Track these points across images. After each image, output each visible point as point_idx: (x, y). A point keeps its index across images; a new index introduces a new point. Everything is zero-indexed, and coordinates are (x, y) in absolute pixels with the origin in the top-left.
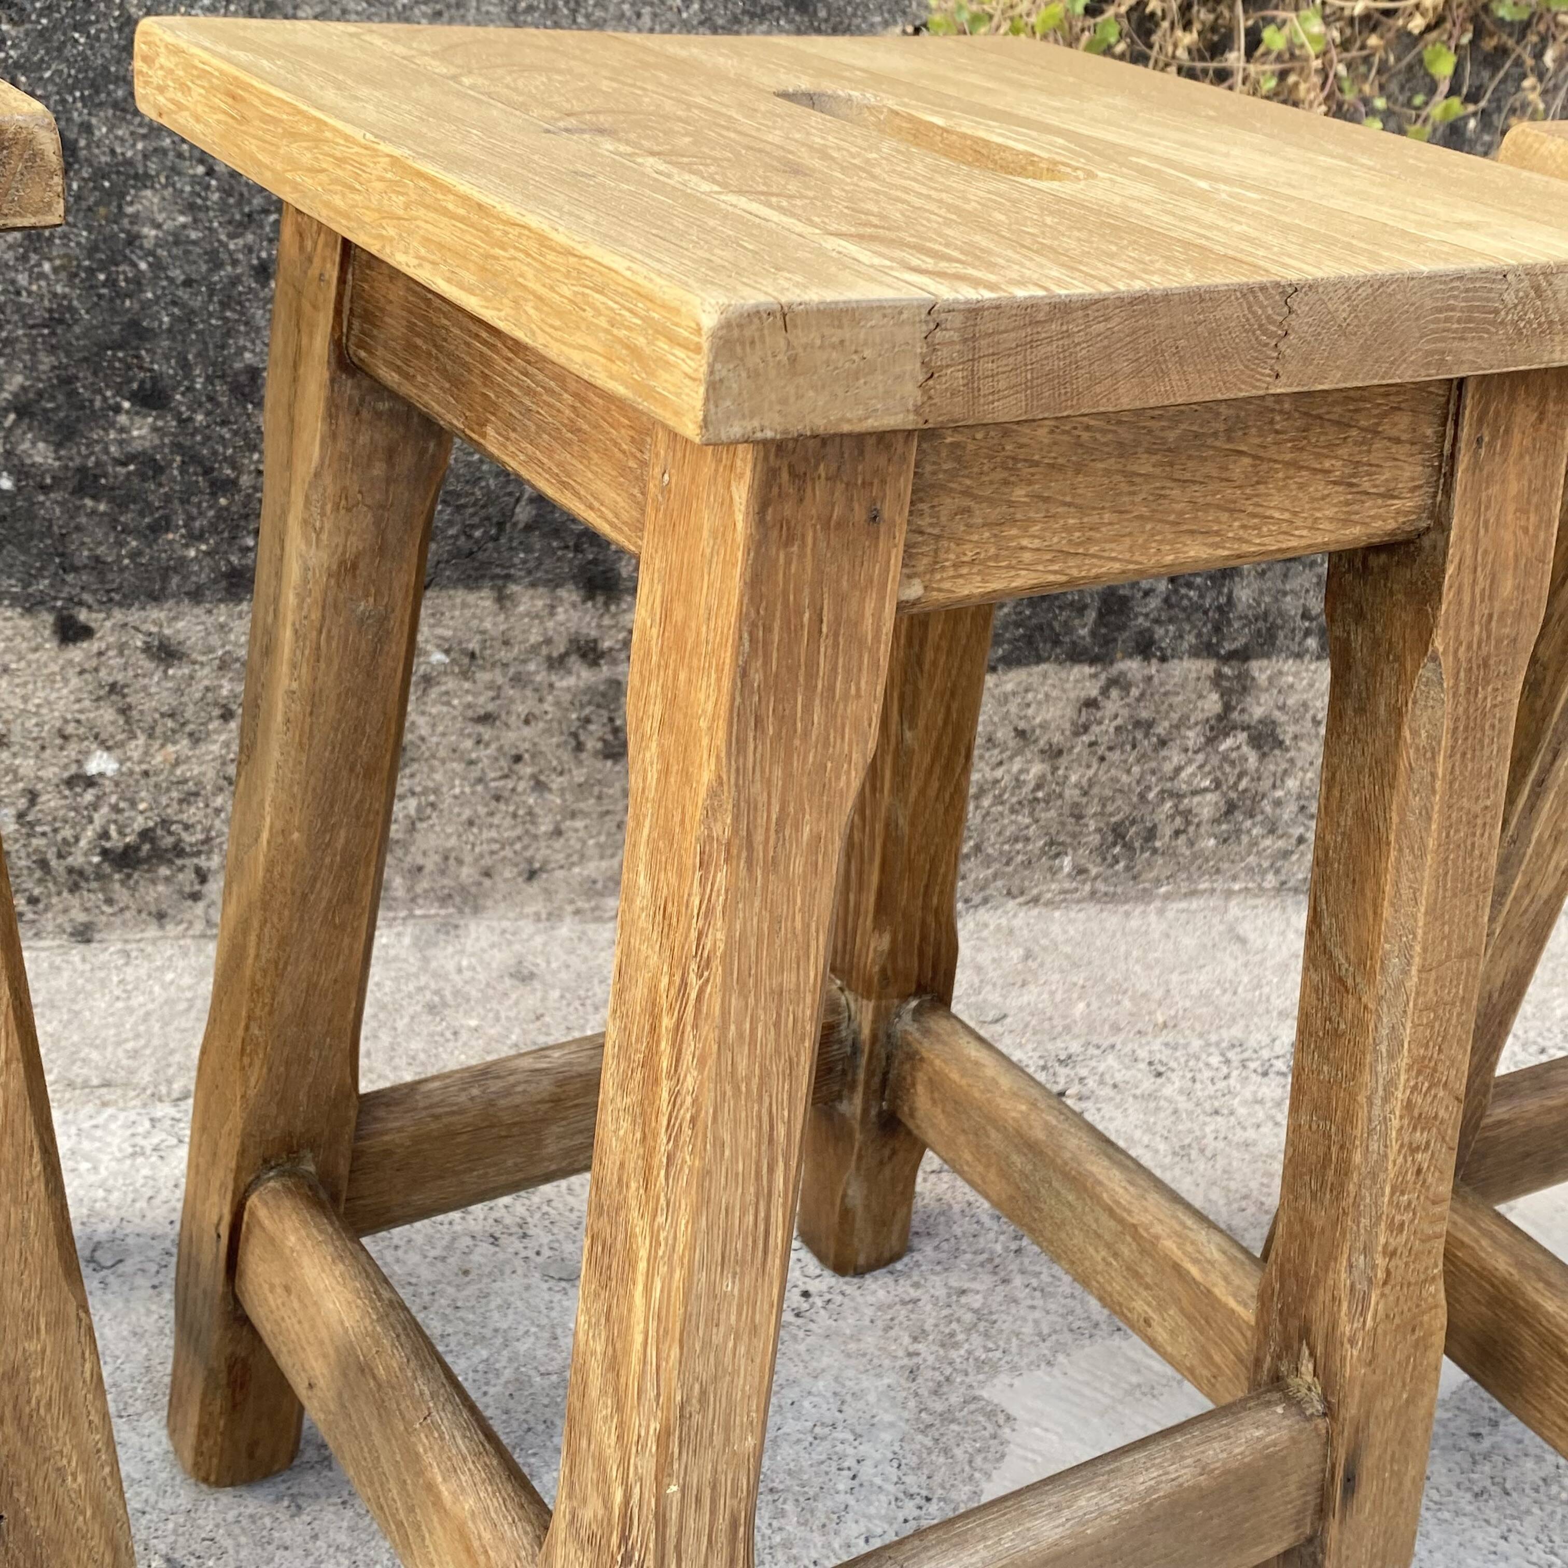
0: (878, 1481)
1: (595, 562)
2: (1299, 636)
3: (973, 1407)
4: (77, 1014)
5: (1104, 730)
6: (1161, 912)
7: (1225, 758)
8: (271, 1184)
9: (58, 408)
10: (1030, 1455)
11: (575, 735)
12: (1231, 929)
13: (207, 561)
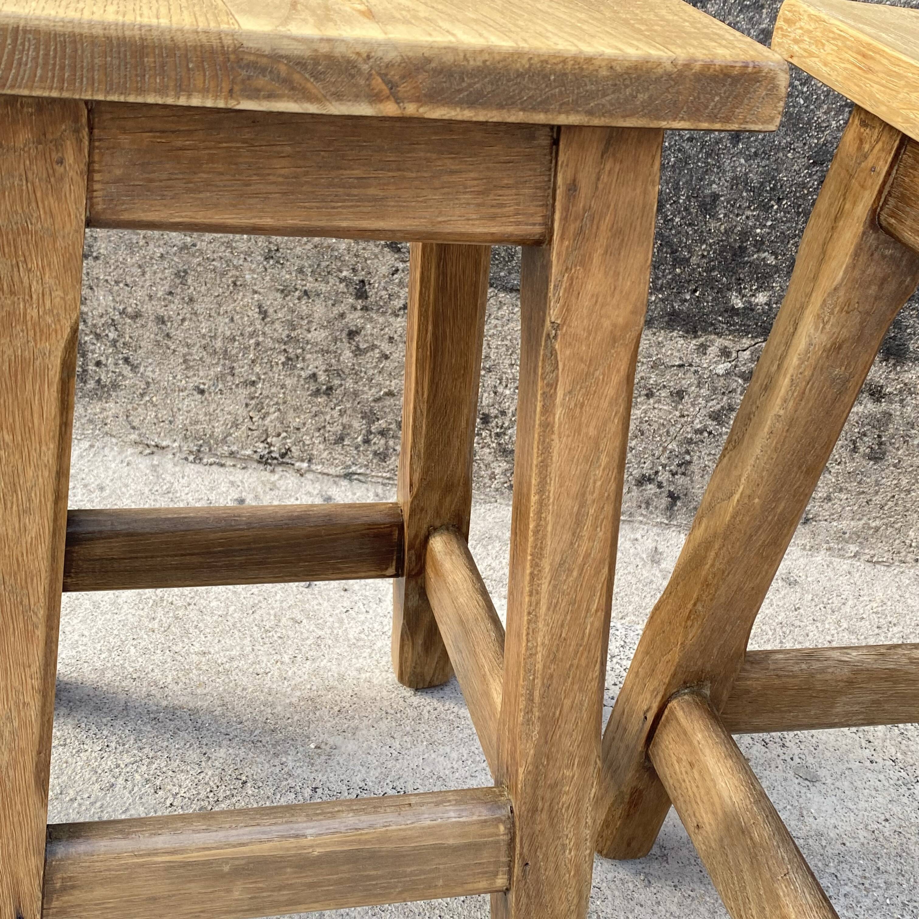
1: (894, 338)
8: (686, 697)
11: (854, 442)
13: (660, 305)
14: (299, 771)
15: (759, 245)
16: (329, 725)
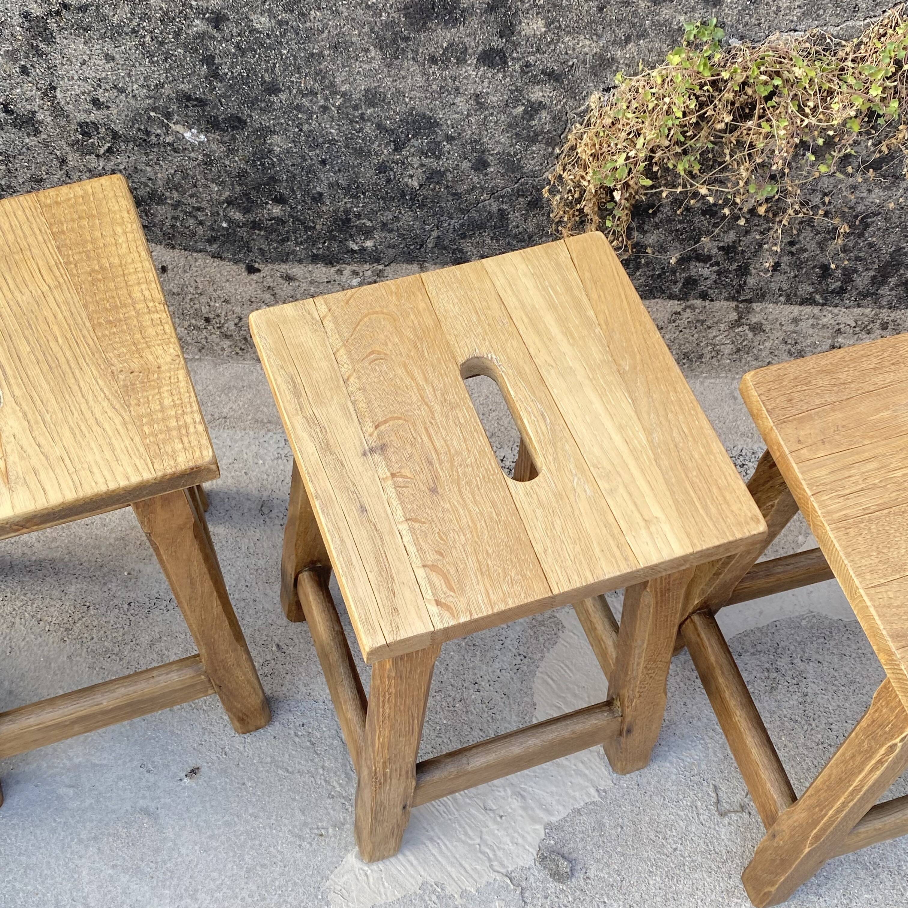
0: (510, 647)
2: (776, 296)
3: (552, 620)
4: (259, 391)
5: (683, 322)
6: (702, 383)
7: (737, 334)
9: (243, 203)
10: (566, 644)
12: (732, 393)
13: (304, 251)
14: (119, 593)
15: (358, 216)
16: (134, 556)
